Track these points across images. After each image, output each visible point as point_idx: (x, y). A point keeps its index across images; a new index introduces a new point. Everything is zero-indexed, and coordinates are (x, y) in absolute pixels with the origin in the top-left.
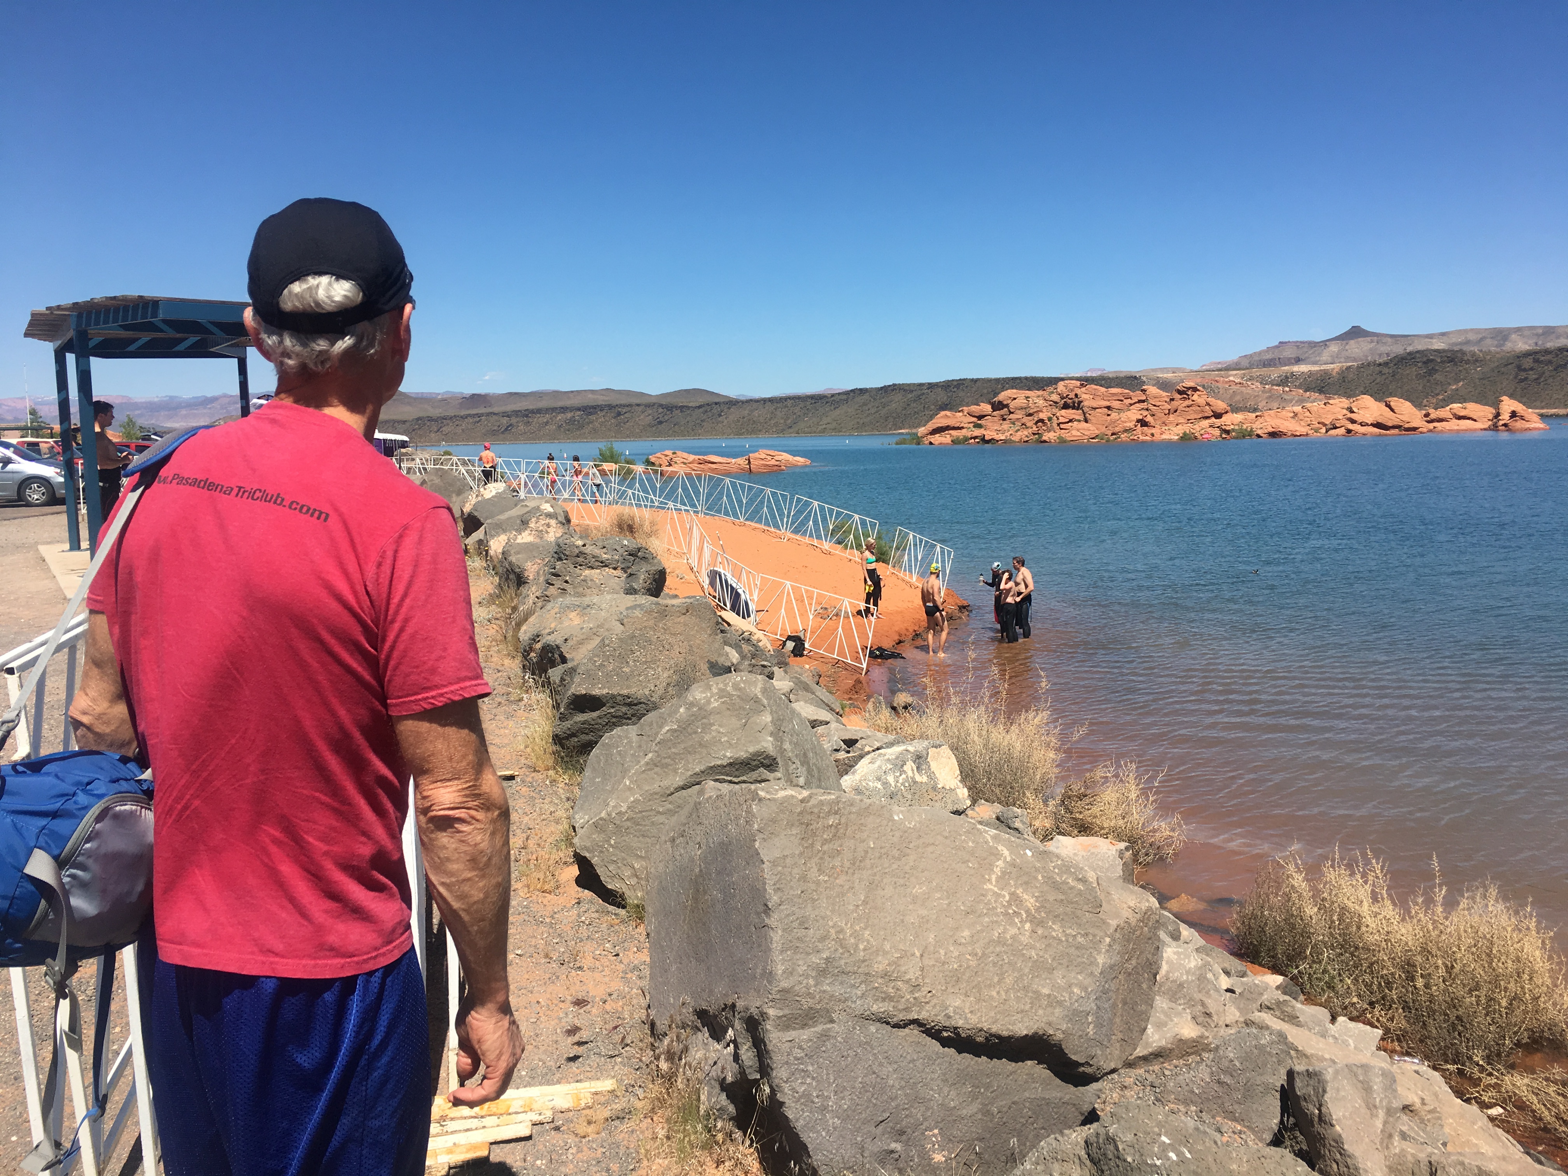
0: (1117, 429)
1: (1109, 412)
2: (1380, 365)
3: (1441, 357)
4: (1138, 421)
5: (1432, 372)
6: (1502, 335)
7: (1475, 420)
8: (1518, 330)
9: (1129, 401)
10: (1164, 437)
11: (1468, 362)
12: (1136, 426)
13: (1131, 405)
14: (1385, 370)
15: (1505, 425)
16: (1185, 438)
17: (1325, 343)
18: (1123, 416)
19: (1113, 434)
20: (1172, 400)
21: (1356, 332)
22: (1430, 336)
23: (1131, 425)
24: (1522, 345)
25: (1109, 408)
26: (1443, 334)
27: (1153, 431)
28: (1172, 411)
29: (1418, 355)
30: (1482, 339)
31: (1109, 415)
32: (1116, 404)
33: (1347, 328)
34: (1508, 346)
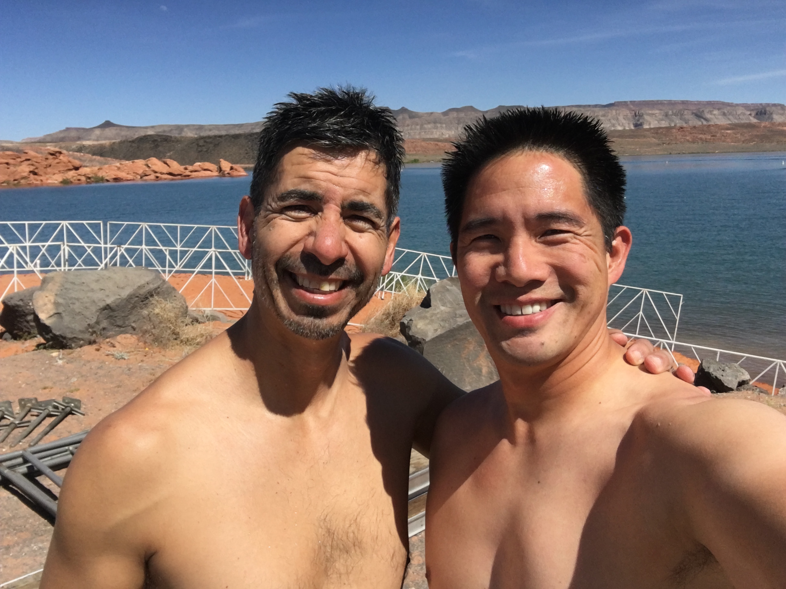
0: (17, 177)
1: (9, 167)
2: (130, 142)
3: (160, 138)
4: (31, 172)
5: (157, 146)
6: (180, 128)
7: (212, 171)
8: (187, 126)
9: (19, 160)
10: (49, 181)
11: (173, 141)
12: (29, 175)
13: (22, 162)
14: (133, 145)
15: (228, 173)
16: (65, 182)
17: (92, 129)
18: (19, 169)
19: (15, 180)
20: (47, 159)
21: (108, 124)
22: (146, 128)
23: (25, 174)
24: (191, 134)
25: (7, 164)
26: (153, 127)
27: (42, 178)
28: (48, 166)
29: (149, 137)
30: (171, 130)
31: (8, 168)
32: (11, 161)
33: (103, 121)
34: (183, 134)
